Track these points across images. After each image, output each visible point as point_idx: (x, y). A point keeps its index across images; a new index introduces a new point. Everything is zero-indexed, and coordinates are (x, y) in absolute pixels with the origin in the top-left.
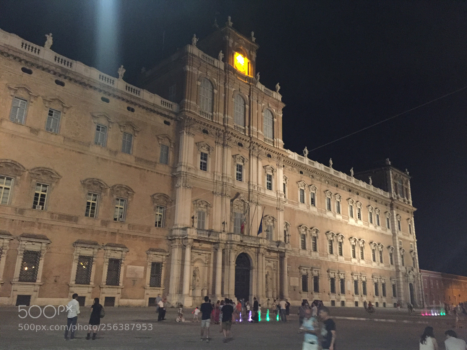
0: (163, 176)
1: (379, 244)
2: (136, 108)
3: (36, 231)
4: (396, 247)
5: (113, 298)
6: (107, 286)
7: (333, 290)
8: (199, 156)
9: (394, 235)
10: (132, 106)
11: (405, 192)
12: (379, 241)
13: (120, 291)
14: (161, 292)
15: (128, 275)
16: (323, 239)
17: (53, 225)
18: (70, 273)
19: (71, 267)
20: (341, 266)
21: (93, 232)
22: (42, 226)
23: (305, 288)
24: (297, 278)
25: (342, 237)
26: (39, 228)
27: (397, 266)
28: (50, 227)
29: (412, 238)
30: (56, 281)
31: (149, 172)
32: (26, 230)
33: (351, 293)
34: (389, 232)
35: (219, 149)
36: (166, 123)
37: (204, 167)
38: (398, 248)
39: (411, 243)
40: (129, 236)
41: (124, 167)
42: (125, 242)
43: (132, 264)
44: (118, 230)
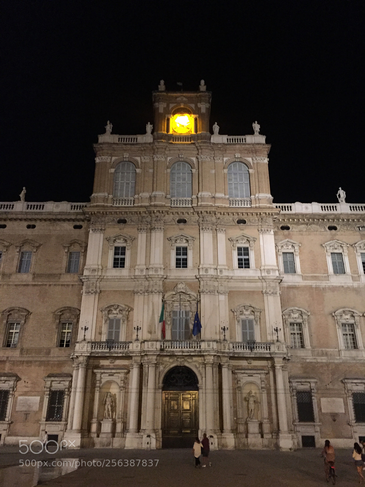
0: (71, 287)
2: (38, 224)
8: (112, 252)
10: (32, 223)
14: (63, 427)
15: (18, 409)
31: (52, 286)
36: (78, 227)
40: (22, 362)
41: (21, 289)
42: (16, 370)
43: (25, 394)
44: (8, 358)
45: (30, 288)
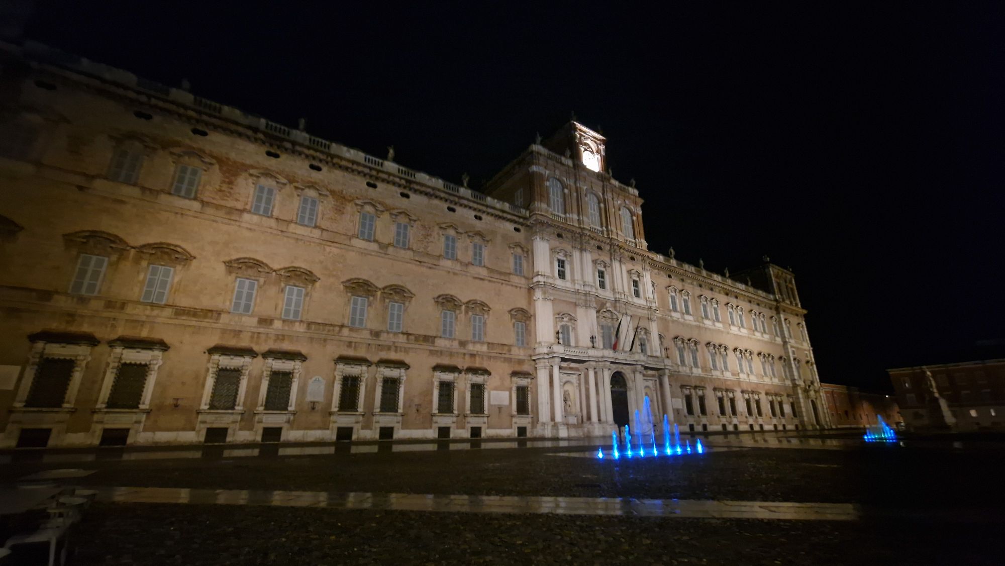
0: (518, 289)
1: (769, 355)
2: (484, 216)
3: (393, 356)
4: (789, 357)
5: (480, 429)
6: (472, 415)
7: (723, 412)
8: (556, 263)
9: (785, 343)
10: (479, 214)
11: (790, 293)
12: (770, 352)
13: (486, 419)
14: (530, 420)
15: (492, 403)
16: (703, 352)
17: (409, 348)
18: (431, 402)
19: (432, 394)
20: (729, 383)
21: (451, 354)
22: (399, 349)
23: (690, 411)
24: (680, 400)
25: (726, 349)
26: (396, 351)
27: (793, 380)
28: (406, 351)
29: (806, 345)
30: (418, 411)
31: (504, 285)
32: (384, 355)
33: (744, 415)
34: (779, 340)
35: (576, 254)
36: (517, 230)
37: (562, 275)
38: (792, 359)
39: (807, 352)
40: (490, 358)
41: (477, 281)
42: (486, 365)
43: (496, 389)
44: (477, 352)
45: (486, 282)
